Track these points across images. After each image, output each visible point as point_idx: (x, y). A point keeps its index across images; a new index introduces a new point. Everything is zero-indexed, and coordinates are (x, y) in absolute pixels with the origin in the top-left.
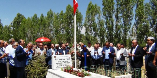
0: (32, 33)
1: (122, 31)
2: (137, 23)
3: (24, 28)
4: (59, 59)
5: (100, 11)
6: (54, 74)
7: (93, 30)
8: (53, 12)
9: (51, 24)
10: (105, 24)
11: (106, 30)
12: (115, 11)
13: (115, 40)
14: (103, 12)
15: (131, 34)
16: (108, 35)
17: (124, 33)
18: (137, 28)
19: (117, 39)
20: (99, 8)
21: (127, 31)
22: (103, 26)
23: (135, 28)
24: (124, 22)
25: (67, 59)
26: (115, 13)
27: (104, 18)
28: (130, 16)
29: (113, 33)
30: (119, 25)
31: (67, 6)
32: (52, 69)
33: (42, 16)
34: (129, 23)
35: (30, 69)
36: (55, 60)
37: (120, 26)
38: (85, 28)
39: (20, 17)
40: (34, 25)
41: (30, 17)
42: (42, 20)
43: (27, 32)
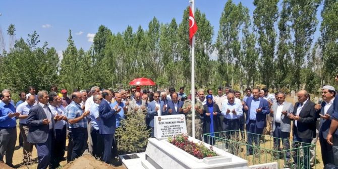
0: (124, 61)
1: (292, 56)
2: (326, 38)
3: (111, 52)
4: (166, 123)
5: (248, 17)
6: (158, 148)
7: (232, 55)
8: (159, 22)
9: (156, 45)
10: (257, 41)
11: (259, 54)
12: (278, 16)
13: (277, 73)
14: (255, 19)
15: (312, 61)
16: (262, 64)
17: (296, 60)
18: (324, 49)
19: (281, 71)
20: (247, 11)
21: (303, 56)
22: (254, 46)
23: (319, 50)
24: (296, 37)
25: (179, 122)
26: (279, 19)
27: (256, 31)
28: (311, 24)
29: (274, 61)
30: (286, 44)
31: (185, 11)
32: (154, 138)
33: (140, 30)
34: (308, 39)
35: (121, 135)
36: (159, 123)
37: (288, 46)
38: (218, 52)
39: (105, 32)
40: (128, 48)
41: (121, 33)
42: (140, 38)
43: (117, 60)
